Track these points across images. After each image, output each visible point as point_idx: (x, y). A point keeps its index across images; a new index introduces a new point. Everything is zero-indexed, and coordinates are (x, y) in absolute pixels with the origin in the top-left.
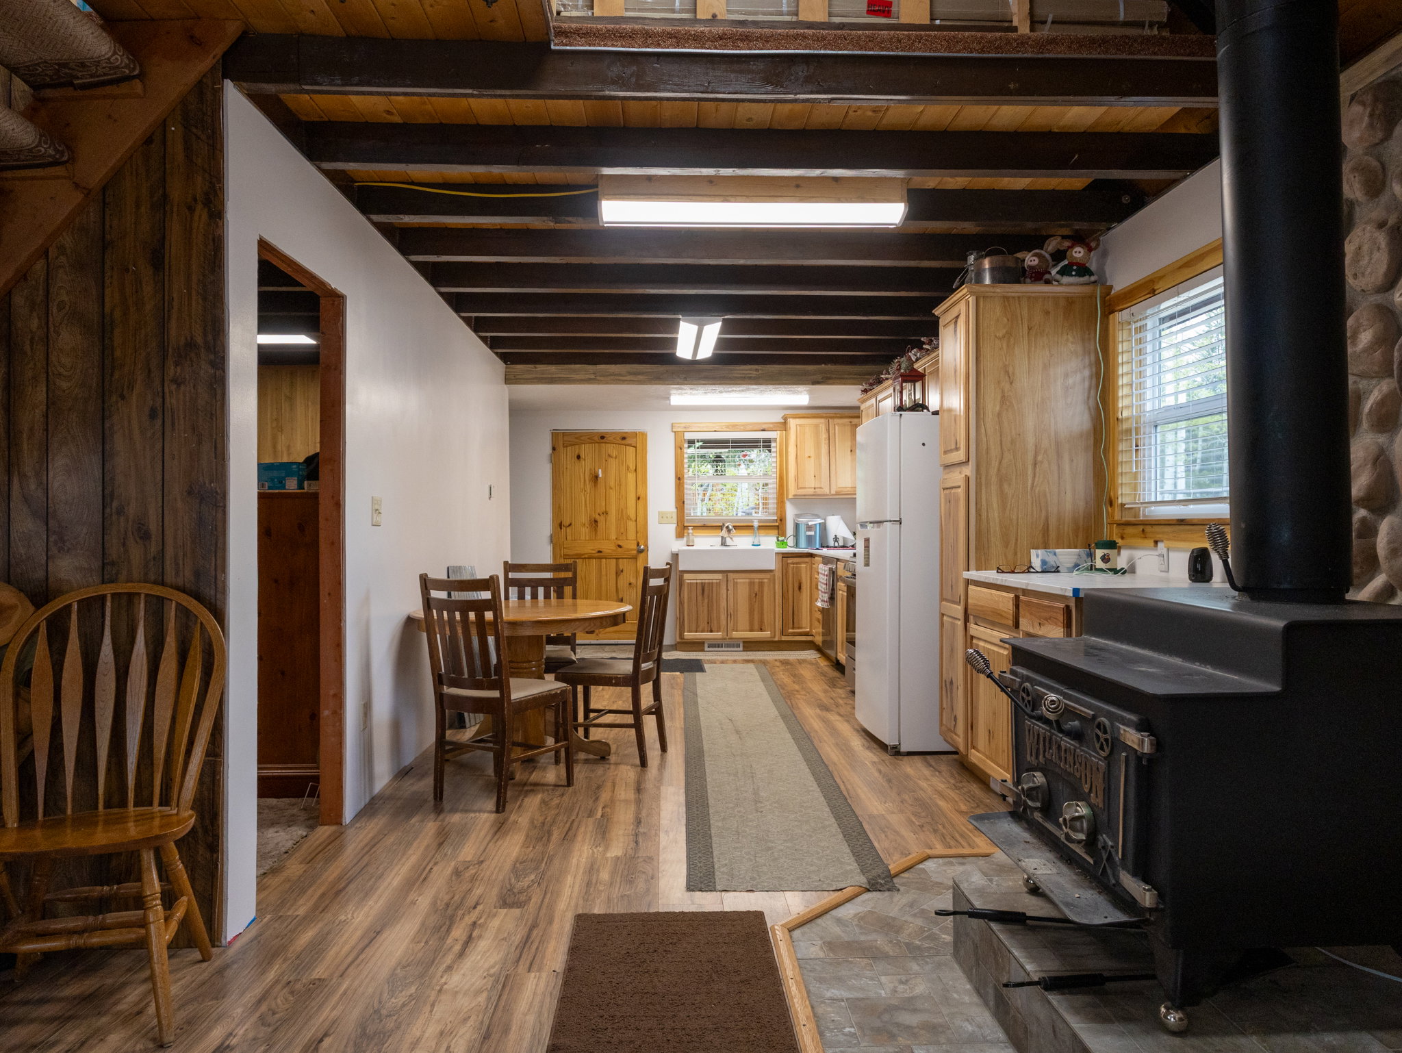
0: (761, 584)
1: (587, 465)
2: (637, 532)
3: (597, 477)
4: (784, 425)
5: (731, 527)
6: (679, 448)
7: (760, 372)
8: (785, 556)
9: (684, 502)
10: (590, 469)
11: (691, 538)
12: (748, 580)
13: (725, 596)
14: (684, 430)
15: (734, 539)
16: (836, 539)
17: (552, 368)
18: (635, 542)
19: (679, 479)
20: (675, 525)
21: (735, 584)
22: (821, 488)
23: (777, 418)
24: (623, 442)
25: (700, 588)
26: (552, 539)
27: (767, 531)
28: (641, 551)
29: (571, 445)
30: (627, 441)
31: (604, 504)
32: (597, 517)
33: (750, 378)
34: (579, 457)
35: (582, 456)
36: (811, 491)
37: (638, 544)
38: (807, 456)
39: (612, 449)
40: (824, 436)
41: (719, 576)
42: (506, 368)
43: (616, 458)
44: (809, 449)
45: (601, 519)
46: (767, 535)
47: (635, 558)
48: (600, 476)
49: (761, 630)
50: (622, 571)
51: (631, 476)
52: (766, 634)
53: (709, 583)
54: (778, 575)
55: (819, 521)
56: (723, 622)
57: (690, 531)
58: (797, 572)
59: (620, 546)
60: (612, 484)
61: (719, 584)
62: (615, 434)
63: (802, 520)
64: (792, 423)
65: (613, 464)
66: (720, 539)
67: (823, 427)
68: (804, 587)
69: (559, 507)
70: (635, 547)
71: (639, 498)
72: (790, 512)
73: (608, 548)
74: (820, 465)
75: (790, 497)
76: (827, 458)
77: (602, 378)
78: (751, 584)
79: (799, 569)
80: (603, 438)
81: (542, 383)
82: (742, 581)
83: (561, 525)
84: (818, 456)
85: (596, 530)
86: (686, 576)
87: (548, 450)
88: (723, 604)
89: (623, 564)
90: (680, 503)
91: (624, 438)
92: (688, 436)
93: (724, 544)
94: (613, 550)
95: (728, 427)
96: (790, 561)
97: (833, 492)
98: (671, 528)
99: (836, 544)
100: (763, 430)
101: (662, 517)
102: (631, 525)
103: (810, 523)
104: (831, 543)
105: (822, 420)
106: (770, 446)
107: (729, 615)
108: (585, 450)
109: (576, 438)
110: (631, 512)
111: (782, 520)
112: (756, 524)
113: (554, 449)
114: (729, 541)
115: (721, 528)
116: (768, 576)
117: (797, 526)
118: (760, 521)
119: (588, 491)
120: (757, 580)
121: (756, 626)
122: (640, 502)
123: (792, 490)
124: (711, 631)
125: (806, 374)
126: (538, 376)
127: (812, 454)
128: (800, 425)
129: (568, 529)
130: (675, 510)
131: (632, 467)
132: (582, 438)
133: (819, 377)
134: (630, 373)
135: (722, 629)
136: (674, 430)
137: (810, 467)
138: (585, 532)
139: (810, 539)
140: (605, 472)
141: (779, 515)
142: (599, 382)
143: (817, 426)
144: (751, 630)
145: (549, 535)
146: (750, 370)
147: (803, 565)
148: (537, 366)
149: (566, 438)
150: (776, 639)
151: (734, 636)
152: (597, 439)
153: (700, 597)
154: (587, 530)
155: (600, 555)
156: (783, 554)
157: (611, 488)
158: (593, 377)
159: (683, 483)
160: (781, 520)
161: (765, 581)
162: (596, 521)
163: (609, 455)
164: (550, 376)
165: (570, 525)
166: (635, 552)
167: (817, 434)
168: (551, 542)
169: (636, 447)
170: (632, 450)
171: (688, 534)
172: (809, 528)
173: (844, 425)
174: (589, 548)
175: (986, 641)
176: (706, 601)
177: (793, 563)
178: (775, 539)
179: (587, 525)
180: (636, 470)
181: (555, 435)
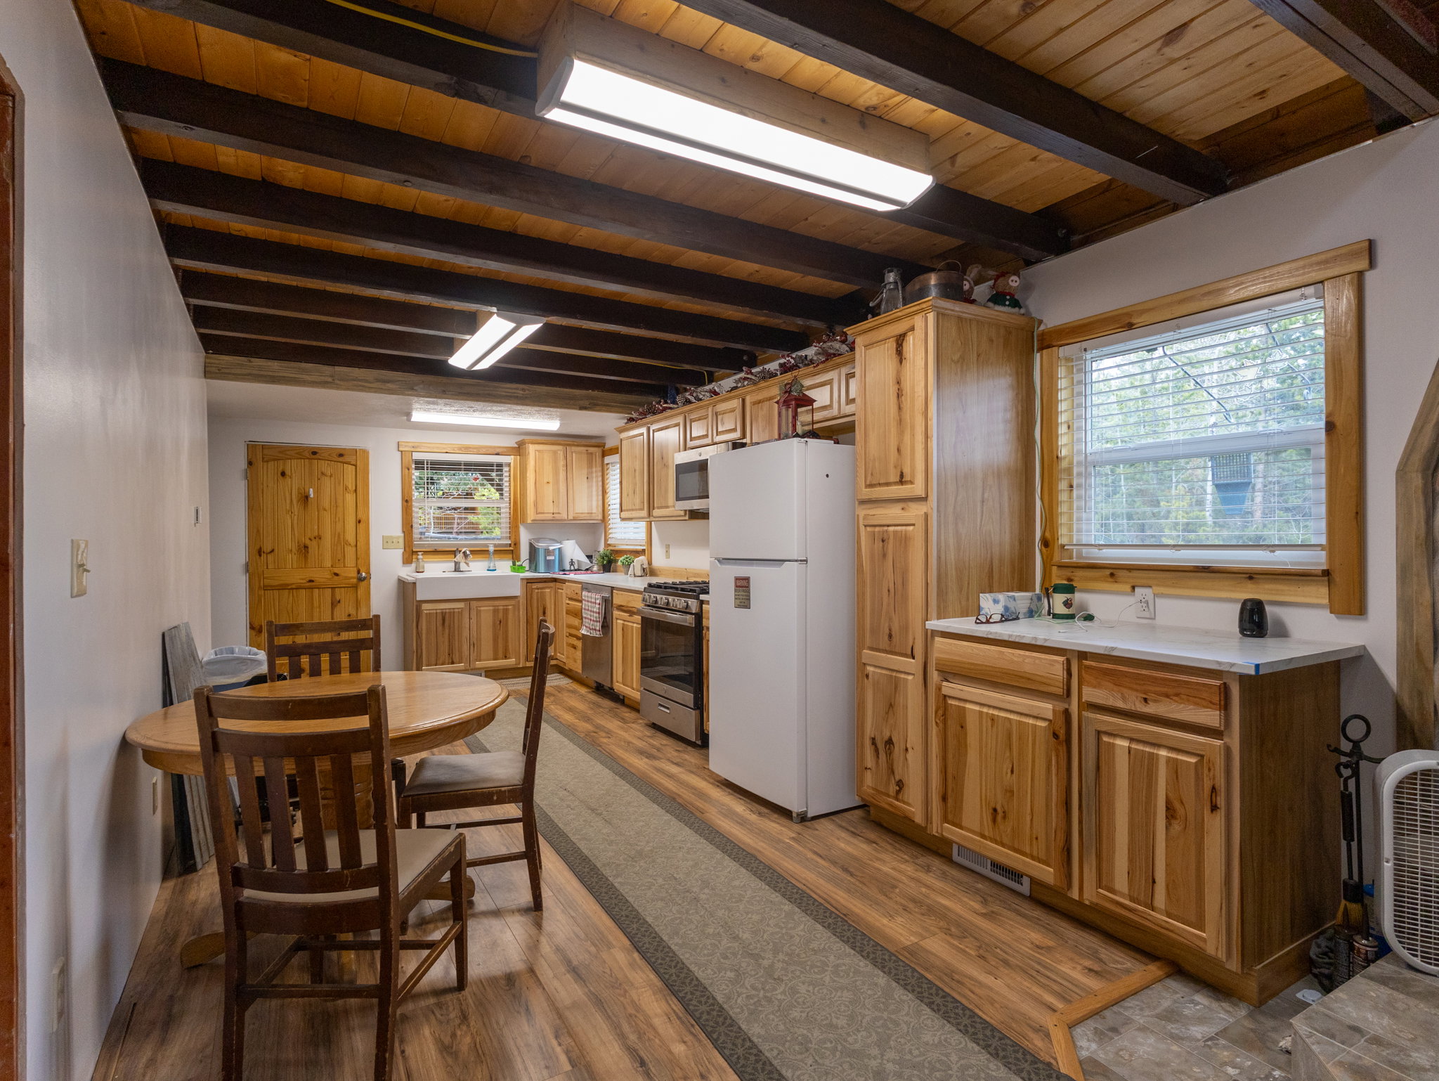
0: (506, 611)
1: (294, 484)
2: (357, 559)
3: (307, 497)
4: (519, 450)
5: (468, 552)
6: (405, 469)
7: (527, 392)
8: (529, 581)
9: (412, 526)
10: (299, 489)
11: (421, 564)
12: (491, 608)
13: (468, 626)
14: (412, 449)
15: (470, 564)
16: (572, 563)
17: (275, 365)
18: (355, 569)
19: (407, 501)
20: (402, 550)
21: (479, 612)
22: (559, 513)
23: (511, 442)
24: (341, 459)
25: (440, 618)
26: (247, 568)
27: (502, 556)
28: (361, 579)
29: (274, 460)
30: (346, 459)
31: (316, 527)
32: (308, 542)
33: (517, 397)
34: (283, 474)
35: (288, 472)
36: (550, 516)
37: (359, 572)
38: (546, 481)
39: (324, 466)
40: (562, 463)
41: (461, 605)
42: (206, 358)
43: (331, 476)
44: (548, 475)
45: (313, 546)
46: (501, 559)
47: (355, 587)
48: (312, 496)
49: (506, 657)
50: (339, 602)
51: (350, 498)
52: (511, 661)
53: (450, 613)
54: (522, 601)
55: (558, 546)
56: (466, 652)
57: (420, 557)
58: (542, 598)
59: (336, 574)
60: (327, 505)
61: (461, 613)
62: (330, 450)
63: (541, 545)
64: (532, 449)
65: (327, 484)
66: (453, 564)
67: (561, 454)
68: (548, 612)
69: (258, 531)
70: (355, 574)
71: (359, 522)
72: (525, 537)
73: (321, 576)
74: (558, 492)
75: (529, 521)
76: (565, 485)
77: (342, 383)
78: (496, 611)
79: (543, 595)
80: (314, 453)
81: (259, 381)
82: (486, 609)
83: (260, 552)
84: (557, 482)
85: (306, 557)
86: (425, 606)
87: (243, 464)
88: (466, 633)
89: (339, 594)
90: (408, 526)
91: (341, 455)
92: (417, 456)
93: (457, 569)
94: (329, 579)
95: (460, 449)
96: (535, 586)
97: (570, 517)
98: (398, 554)
99: (572, 568)
100: (497, 454)
101: (387, 542)
102: (350, 552)
103: (551, 548)
104: (567, 567)
105: (560, 447)
106: (501, 470)
107: (472, 645)
108: (292, 466)
109: (280, 452)
110: (350, 537)
111: (516, 544)
112: (491, 549)
113: (250, 463)
114: (463, 566)
115: (454, 553)
116: (513, 602)
117: (533, 551)
118: (495, 545)
119: (296, 513)
120: (501, 608)
121: (501, 654)
122: (361, 526)
123: (531, 515)
124: (453, 663)
125: (573, 398)
126: (255, 372)
127: (551, 481)
128: (539, 451)
129: (269, 556)
130: (402, 535)
131: (351, 487)
132: (288, 452)
133: (586, 403)
134: (378, 380)
135: (464, 660)
136: (401, 449)
137: (548, 492)
138: (292, 559)
139: (549, 564)
140: (317, 492)
141: (513, 540)
142: (338, 387)
143: (555, 452)
144: (495, 659)
145: (243, 562)
146: (517, 389)
147: (548, 590)
148: (252, 359)
149: (266, 452)
150: (521, 666)
151: (477, 666)
152: (307, 454)
153: (440, 628)
154: (295, 557)
155: (311, 585)
156: (527, 579)
157: (325, 510)
158: (330, 380)
159: (411, 505)
160: (515, 544)
161: (510, 607)
162: (306, 547)
163: (323, 474)
164: (270, 374)
165: (273, 551)
166: (355, 580)
167: (555, 461)
168: (247, 571)
169: (356, 466)
170: (350, 468)
171: (418, 559)
172: (547, 552)
173: (580, 453)
174: (297, 577)
175: (989, 706)
176: (447, 631)
177: (538, 589)
178: (510, 563)
179: (294, 550)
180: (356, 490)
181: (252, 447)
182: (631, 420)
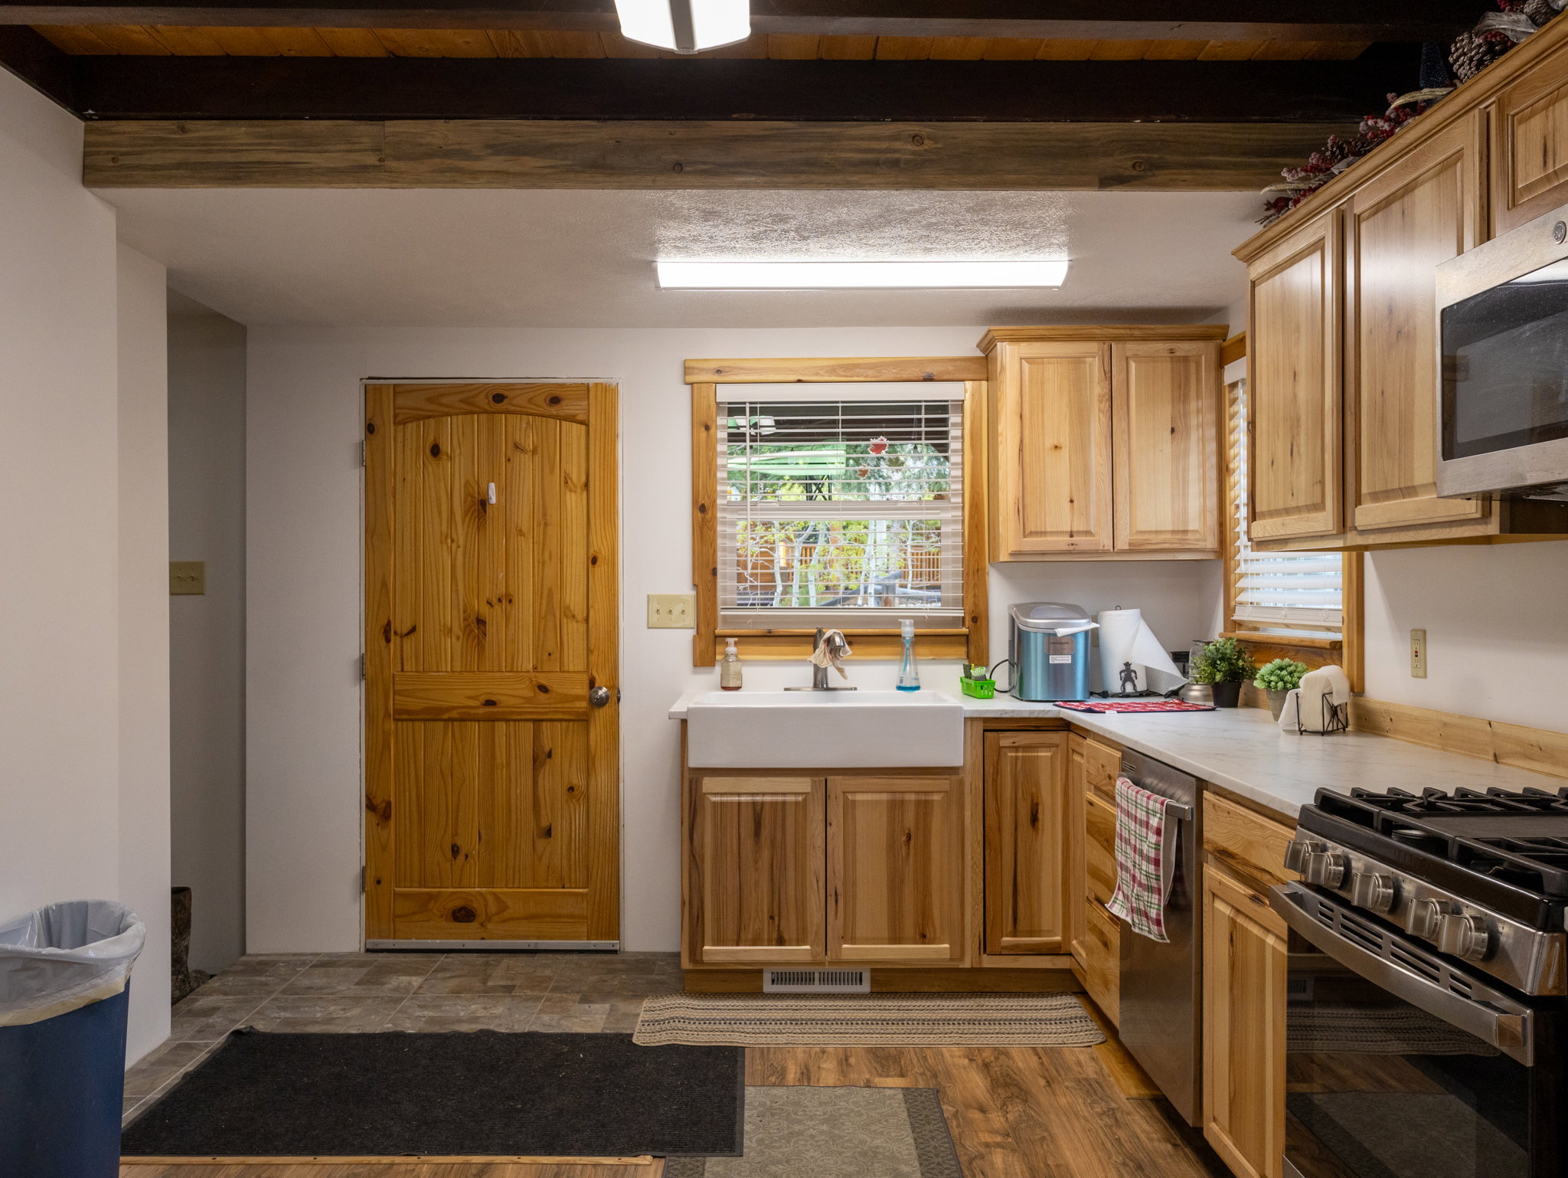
0: (924, 808)
1: (456, 472)
2: (589, 651)
3: (483, 503)
4: (984, 366)
5: (838, 640)
6: (702, 426)
7: (928, 144)
8: (992, 727)
9: (714, 572)
10: (467, 484)
11: (734, 667)
12: (884, 797)
13: (819, 842)
14: (716, 378)
15: (848, 669)
16: (1128, 674)
17: (239, 132)
18: (585, 678)
19: (703, 509)
20: (692, 632)
21: (850, 807)
22: (1088, 533)
24: (553, 410)
25: (747, 817)
26: (369, 671)
27: (938, 650)
28: (602, 703)
29: (418, 418)
30: (566, 408)
31: (502, 575)
32: (485, 611)
33: (894, 164)
34: (436, 451)
35: (446, 447)
36: (1062, 542)
37: (592, 684)
38: (1050, 442)
39: (524, 429)
40: (1097, 389)
41: (804, 785)
42: (87, 131)
43: (534, 452)
44: (1057, 425)
45: (495, 617)
46: (937, 659)
47: (583, 720)
48: (493, 500)
49: (923, 938)
50: (550, 755)
51: (574, 501)
52: (938, 951)
53: (774, 804)
54: (972, 782)
55: (1084, 625)
56: (815, 916)
57: (732, 649)
58: (1027, 773)
59: (543, 689)
60: (525, 526)
61: (802, 807)
62: (531, 388)
63: (1036, 623)
64: (1009, 354)
65: (527, 468)
66: (811, 669)
67: (1094, 366)
68: (1045, 816)
69: (384, 584)
70: (582, 690)
71: (594, 561)
72: (1000, 600)
73: (513, 692)
74: (1086, 470)
75: (1004, 557)
76: (1106, 452)
77: (401, 165)
78: (896, 807)
79: (1030, 765)
80: (499, 398)
81: (205, 181)
82: (869, 797)
83: (388, 633)
84: (1081, 445)
85: (481, 646)
86: (709, 784)
87: (355, 431)
88: (815, 863)
89: (553, 736)
90: (705, 571)
91: (555, 400)
92: (727, 394)
93: (820, 683)
94: (528, 700)
95: (833, 370)
96: (1006, 740)
97: (1122, 544)
98: (681, 640)
99: (1129, 688)
100: (929, 379)
101: (660, 612)
102: (574, 632)
103: (1061, 632)
104: (1115, 684)
105: (1093, 347)
106: (944, 422)
107: (831, 896)
108: (451, 431)
109: (429, 400)
110: (574, 598)
111: (978, 619)
112: (908, 631)
113: (370, 428)
114: (834, 678)
115: (813, 639)
116: (943, 783)
117: (1019, 640)
118: (918, 622)
119: (461, 542)
120: (912, 797)
121: (909, 926)
122: (600, 569)
123: (1009, 539)
124: (781, 941)
125: (1081, 150)
126: (194, 158)
127: (1065, 440)
128: (1030, 360)
129: (408, 643)
130: (693, 593)
131: (577, 476)
132: (444, 400)
133: (1123, 163)
134: (495, 149)
135: (811, 937)
136: (690, 379)
137: (1058, 474)
138: (451, 649)
139: (1057, 677)
140: (504, 491)
141: (970, 601)
142: (395, 180)
143: (1077, 361)
144: (895, 939)
145: (355, 654)
146: (896, 138)
147: (1044, 754)
148: (189, 124)
149: (401, 401)
150: (967, 964)
151: (845, 957)
152: (483, 401)
153: (748, 844)
154: (458, 645)
155: (491, 711)
156: (986, 720)
157: (520, 533)
158: (372, 160)
159: (714, 517)
160: (975, 620)
161: (936, 797)
162: (481, 622)
163: (516, 446)
164: (229, 158)
165: (413, 630)
166: (584, 704)
167: (1078, 384)
168: (363, 675)
169: (585, 423)
170: (577, 430)
171: (726, 655)
172: (1055, 644)
173: (1152, 358)
174: (461, 695)
176: (766, 854)
177: (1016, 749)
178: (958, 670)
179: (457, 631)
180: (587, 485)
181: (375, 391)
182: (1279, 205)
